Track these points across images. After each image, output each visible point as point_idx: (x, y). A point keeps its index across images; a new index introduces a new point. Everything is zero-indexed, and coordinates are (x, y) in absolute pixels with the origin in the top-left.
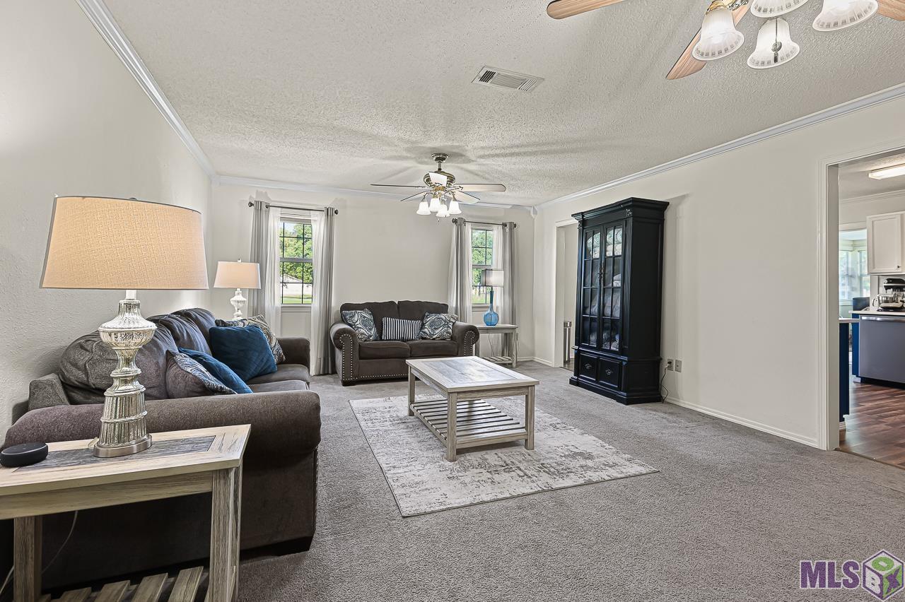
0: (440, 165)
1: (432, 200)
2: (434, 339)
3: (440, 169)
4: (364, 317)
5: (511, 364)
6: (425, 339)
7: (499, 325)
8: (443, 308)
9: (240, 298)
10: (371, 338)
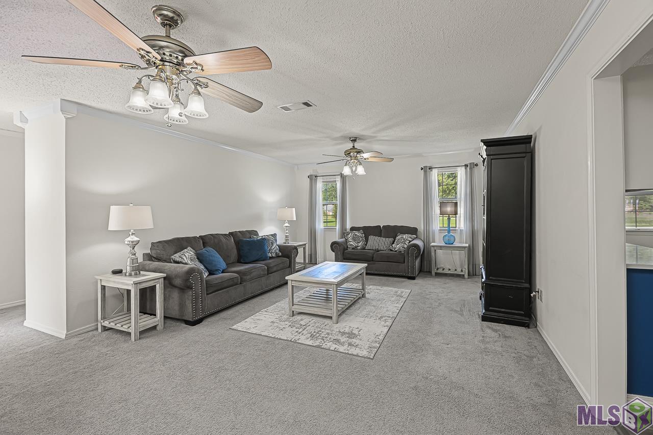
0: (354, 144)
1: (358, 166)
2: (396, 251)
3: (354, 147)
4: (356, 235)
5: (464, 275)
6: (392, 250)
7: (456, 244)
8: (413, 231)
9: (287, 225)
10: (359, 248)
